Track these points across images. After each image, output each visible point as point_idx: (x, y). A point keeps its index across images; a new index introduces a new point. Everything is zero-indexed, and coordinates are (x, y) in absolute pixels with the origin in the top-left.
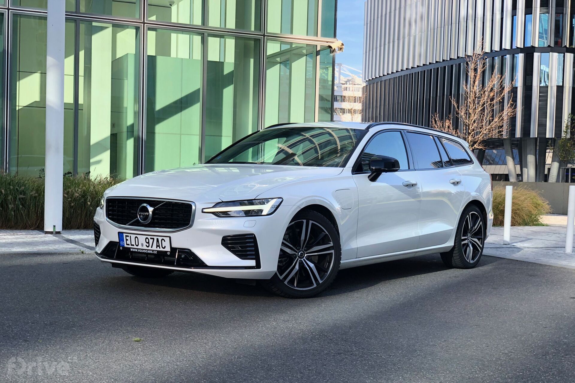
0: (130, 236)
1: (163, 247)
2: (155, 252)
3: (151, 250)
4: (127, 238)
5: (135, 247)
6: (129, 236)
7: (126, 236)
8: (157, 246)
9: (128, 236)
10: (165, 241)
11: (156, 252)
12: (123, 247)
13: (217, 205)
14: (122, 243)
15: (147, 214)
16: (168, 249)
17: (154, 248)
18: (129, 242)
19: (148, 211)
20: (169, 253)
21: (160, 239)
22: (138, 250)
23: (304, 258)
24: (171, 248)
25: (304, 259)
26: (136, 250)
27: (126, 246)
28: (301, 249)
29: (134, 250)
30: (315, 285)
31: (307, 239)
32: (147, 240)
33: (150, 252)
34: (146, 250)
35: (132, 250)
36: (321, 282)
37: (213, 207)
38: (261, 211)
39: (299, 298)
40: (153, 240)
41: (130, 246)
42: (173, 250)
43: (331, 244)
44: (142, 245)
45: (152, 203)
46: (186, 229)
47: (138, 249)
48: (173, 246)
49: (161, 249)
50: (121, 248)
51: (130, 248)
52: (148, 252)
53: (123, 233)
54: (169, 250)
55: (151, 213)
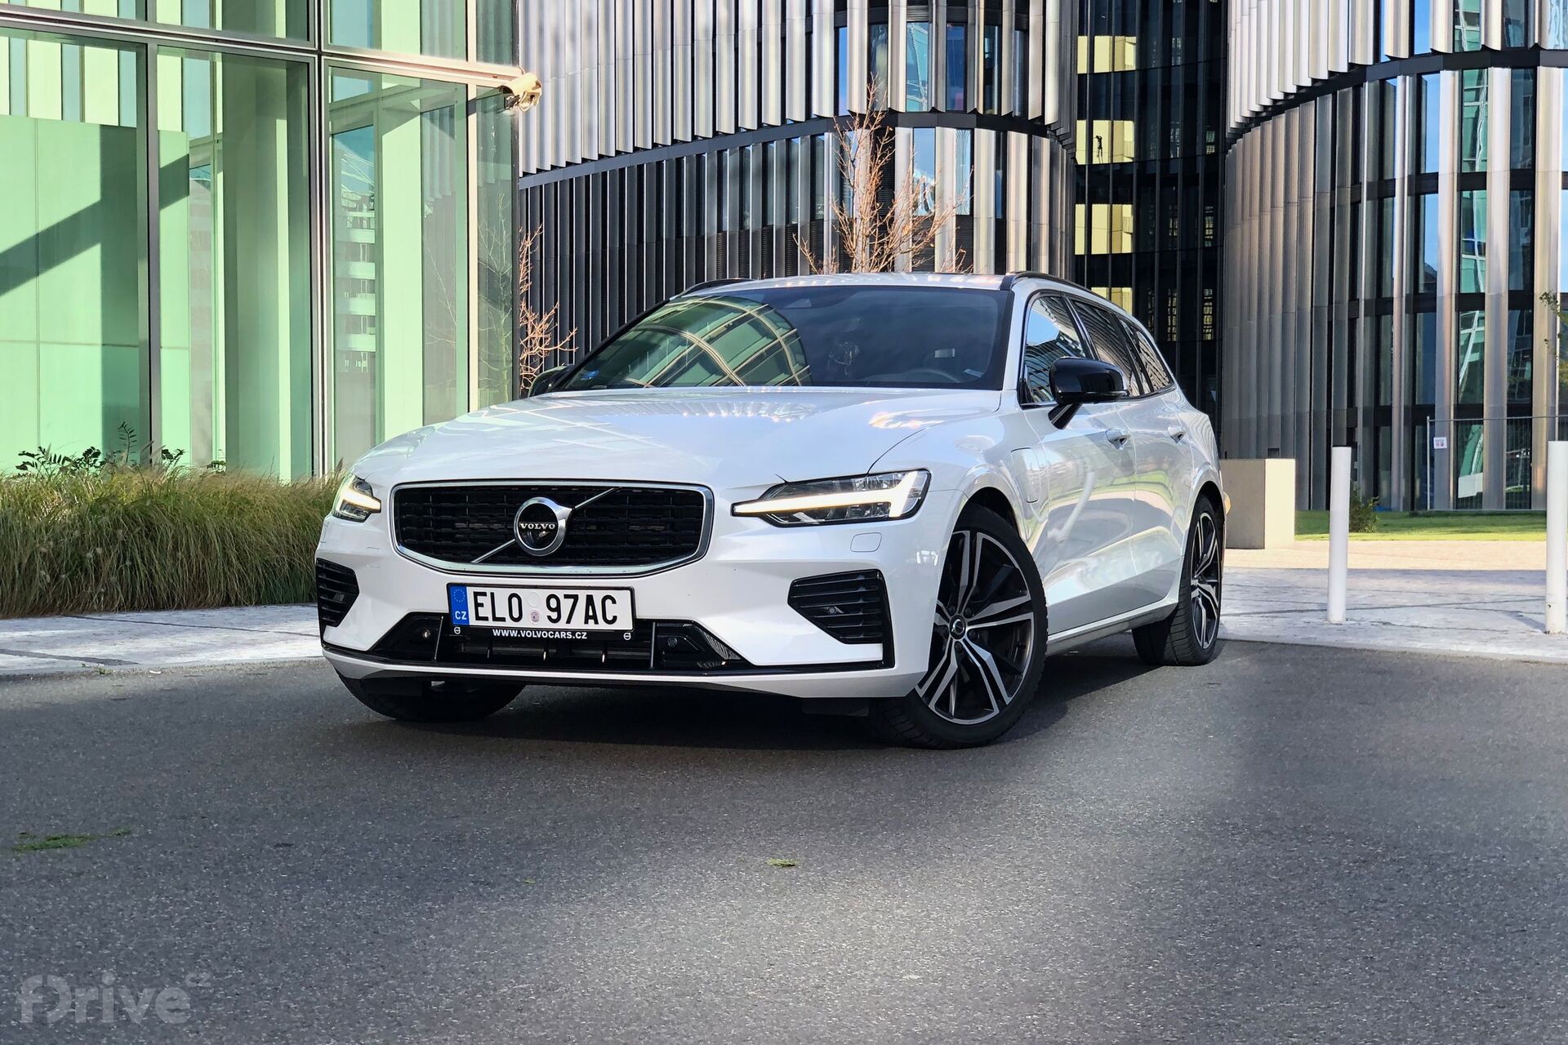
0: (492, 594)
1: (609, 618)
3: (566, 631)
4: (480, 599)
5: (509, 623)
6: (489, 595)
7: (476, 594)
9: (484, 594)
10: (614, 602)
12: (466, 628)
13: (773, 491)
14: (461, 615)
15: (552, 526)
16: (625, 624)
17: (578, 622)
18: (485, 611)
19: (552, 518)
20: (627, 637)
21: (598, 596)
22: (519, 633)
23: (965, 637)
24: (636, 621)
25: (964, 640)
26: (514, 634)
27: (473, 622)
28: (957, 614)
29: (505, 633)
30: (996, 711)
31: (974, 584)
32: (553, 603)
33: (563, 635)
34: (548, 630)
35: (496, 633)
36: (1008, 700)
37: (762, 498)
38: (885, 506)
39: (962, 748)
40: (572, 600)
41: (491, 623)
42: (641, 625)
43: (1027, 598)
44: (535, 618)
45: (565, 493)
46: (685, 563)
47: (519, 630)
48: (640, 615)
49: (602, 626)
50: (457, 631)
51: (490, 629)
52: (557, 635)
53: (464, 586)
54: (630, 627)
55: (562, 523)
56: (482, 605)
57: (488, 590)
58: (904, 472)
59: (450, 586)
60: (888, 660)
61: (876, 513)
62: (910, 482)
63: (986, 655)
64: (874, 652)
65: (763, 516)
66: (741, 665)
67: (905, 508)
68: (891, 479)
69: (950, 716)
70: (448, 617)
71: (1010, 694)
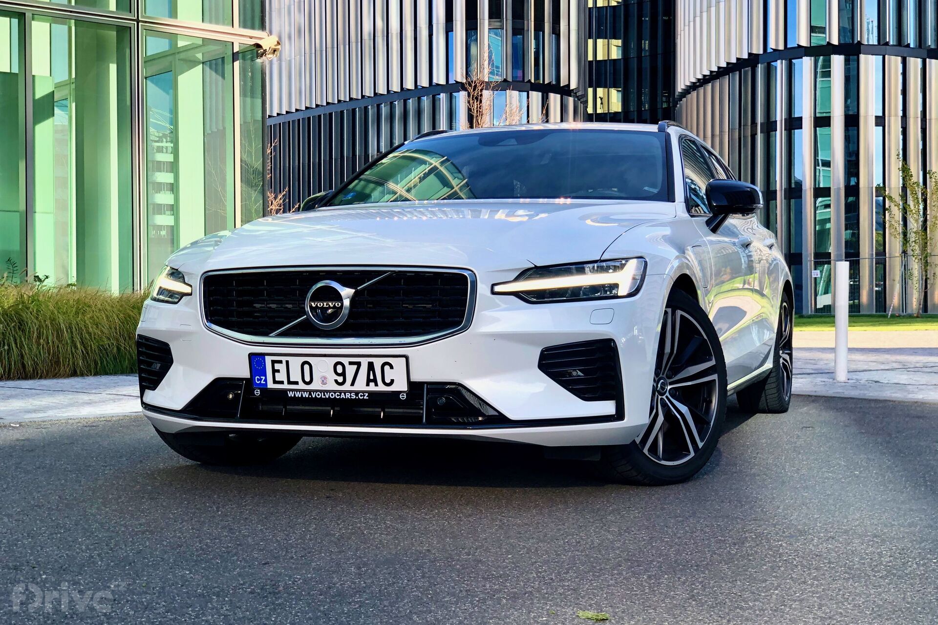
0: (287, 362)
1: (388, 381)
2: (364, 396)
3: (351, 392)
4: (277, 366)
5: (301, 386)
6: (284, 363)
7: (273, 362)
8: (369, 381)
9: (280, 362)
10: (392, 367)
11: (367, 394)
12: (265, 390)
13: (525, 274)
14: (261, 380)
15: (338, 304)
16: (401, 386)
17: (361, 384)
18: (281, 376)
19: (339, 298)
20: (403, 397)
21: (378, 363)
22: (310, 394)
23: (667, 394)
24: (411, 384)
25: (667, 397)
26: (306, 395)
27: (271, 385)
28: (661, 376)
29: (298, 395)
30: (692, 454)
31: (675, 352)
32: (340, 369)
33: (348, 396)
34: (335, 392)
35: (291, 394)
36: (700, 445)
37: (517, 279)
39: (667, 485)
40: (355, 367)
41: (286, 386)
42: (415, 387)
45: (348, 277)
46: (452, 334)
47: (310, 391)
48: (415, 378)
49: (382, 388)
50: (257, 393)
51: (285, 391)
52: (343, 396)
53: (263, 355)
54: (405, 389)
55: (347, 303)
56: (278, 371)
57: (284, 359)
58: (627, 259)
59: (252, 356)
60: (619, 415)
61: (605, 292)
62: (632, 268)
63: (684, 409)
64: (607, 407)
65: (516, 294)
66: (501, 420)
67: (631, 289)
68: (617, 264)
69: (659, 459)
70: (249, 382)
71: (702, 440)
